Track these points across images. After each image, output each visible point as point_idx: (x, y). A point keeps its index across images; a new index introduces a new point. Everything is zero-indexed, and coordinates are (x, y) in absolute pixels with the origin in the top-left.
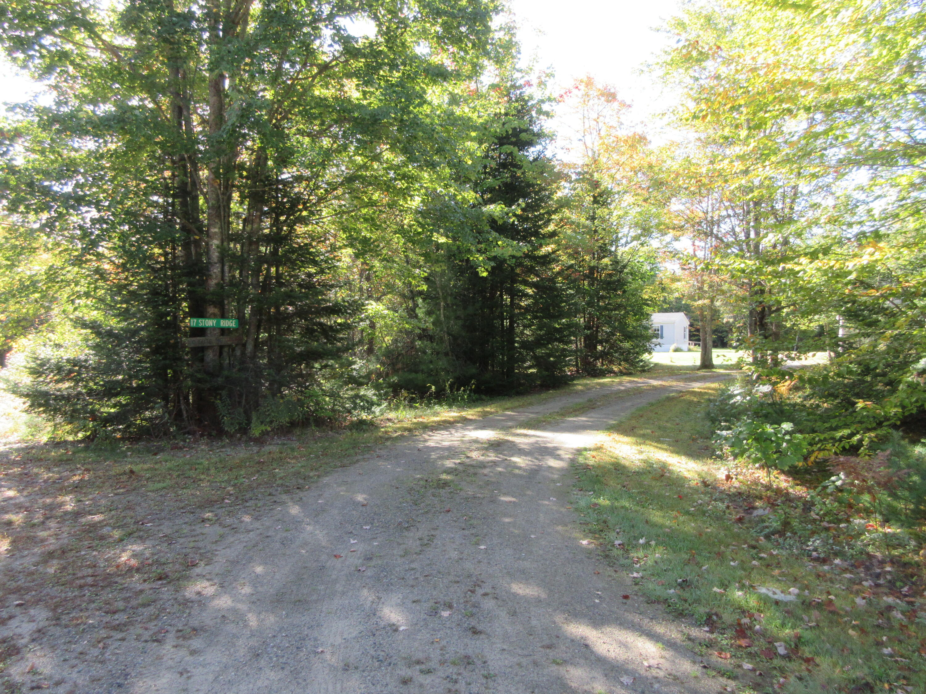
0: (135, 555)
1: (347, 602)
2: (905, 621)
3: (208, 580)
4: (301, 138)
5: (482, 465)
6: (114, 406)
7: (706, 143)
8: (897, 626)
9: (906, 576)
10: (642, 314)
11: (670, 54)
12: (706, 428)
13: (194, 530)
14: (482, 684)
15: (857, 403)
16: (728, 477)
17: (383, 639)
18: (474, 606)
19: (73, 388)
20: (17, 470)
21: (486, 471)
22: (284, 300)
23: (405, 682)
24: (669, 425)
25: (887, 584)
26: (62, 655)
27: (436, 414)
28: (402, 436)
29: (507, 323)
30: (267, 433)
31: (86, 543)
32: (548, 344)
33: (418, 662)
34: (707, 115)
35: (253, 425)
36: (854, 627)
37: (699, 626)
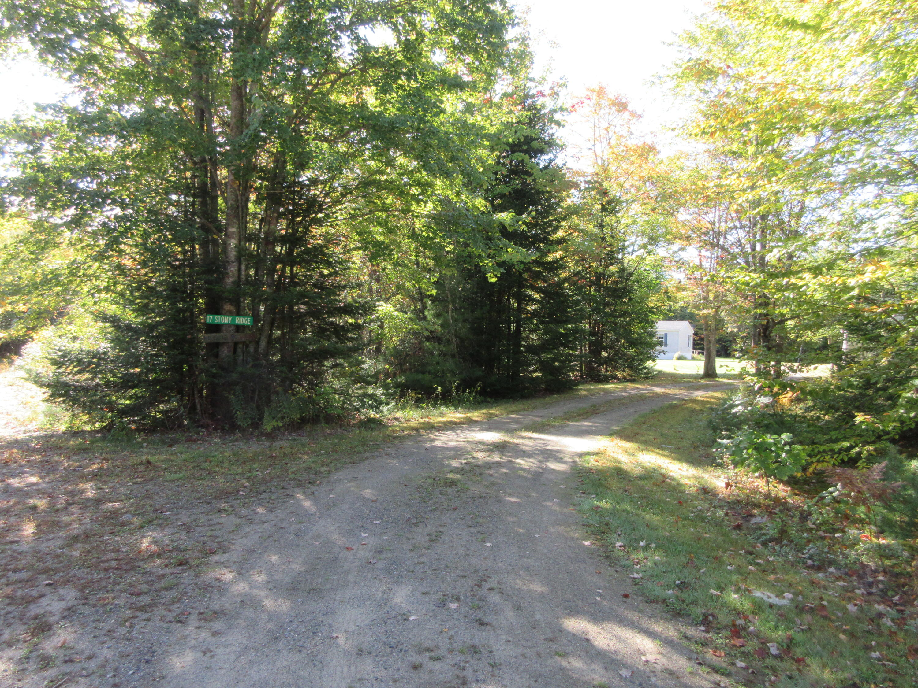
0: (155, 542)
1: (359, 592)
2: (894, 628)
3: (226, 567)
4: (319, 143)
5: (489, 466)
6: (130, 398)
7: (714, 155)
8: (886, 632)
9: (898, 586)
10: (647, 322)
11: (680, 67)
12: (708, 436)
13: (211, 520)
14: (488, 672)
15: (856, 416)
16: (728, 485)
17: (394, 627)
18: (480, 600)
19: (92, 379)
20: (37, 457)
21: (491, 472)
22: (299, 300)
23: (416, 667)
24: (671, 432)
25: (879, 593)
26: (92, 632)
27: (442, 415)
28: (409, 435)
29: (513, 327)
30: (279, 428)
31: (107, 528)
32: (553, 349)
33: (428, 650)
34: (715, 132)
35: (265, 421)
36: (844, 632)
37: (696, 625)
